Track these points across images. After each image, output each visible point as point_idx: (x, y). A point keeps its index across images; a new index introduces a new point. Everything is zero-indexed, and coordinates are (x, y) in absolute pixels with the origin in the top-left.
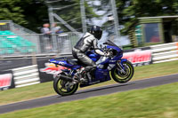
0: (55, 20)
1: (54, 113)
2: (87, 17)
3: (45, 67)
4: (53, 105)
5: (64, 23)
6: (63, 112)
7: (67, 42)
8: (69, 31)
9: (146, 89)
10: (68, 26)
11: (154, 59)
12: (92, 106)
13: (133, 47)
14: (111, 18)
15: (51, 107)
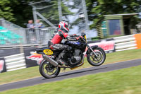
0: (38, 17)
1: (37, 92)
2: (63, 15)
3: (30, 55)
4: (36, 85)
5: (45, 19)
6: (45, 91)
7: (48, 35)
8: (49, 26)
9: (110, 71)
10: (48, 22)
11: (116, 48)
12: (67, 86)
13: (99, 38)
14: (82, 16)
15: (35, 87)
